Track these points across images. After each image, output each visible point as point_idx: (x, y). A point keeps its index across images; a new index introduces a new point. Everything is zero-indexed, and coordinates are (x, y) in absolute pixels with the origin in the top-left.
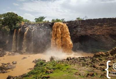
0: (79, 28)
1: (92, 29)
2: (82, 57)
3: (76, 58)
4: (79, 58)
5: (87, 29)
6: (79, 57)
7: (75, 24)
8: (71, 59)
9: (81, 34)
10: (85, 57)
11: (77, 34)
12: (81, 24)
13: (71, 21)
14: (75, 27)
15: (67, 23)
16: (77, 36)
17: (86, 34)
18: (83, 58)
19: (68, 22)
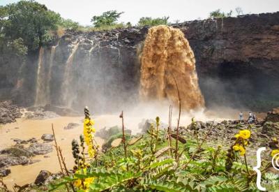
0: (217, 42)
1: (256, 42)
2: (233, 120)
3: (215, 124)
4: (222, 123)
5: (240, 42)
6: (222, 120)
7: (205, 29)
8: (203, 127)
9: (225, 58)
10: (243, 121)
11: (214, 58)
12: (223, 30)
13: (196, 21)
14: (207, 39)
15: (185, 28)
16: (213, 64)
17: (239, 58)
18: (235, 123)
19: (186, 24)
